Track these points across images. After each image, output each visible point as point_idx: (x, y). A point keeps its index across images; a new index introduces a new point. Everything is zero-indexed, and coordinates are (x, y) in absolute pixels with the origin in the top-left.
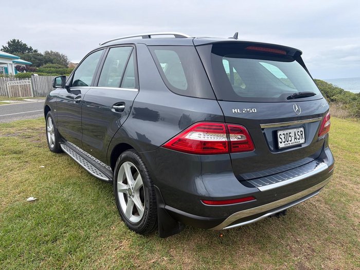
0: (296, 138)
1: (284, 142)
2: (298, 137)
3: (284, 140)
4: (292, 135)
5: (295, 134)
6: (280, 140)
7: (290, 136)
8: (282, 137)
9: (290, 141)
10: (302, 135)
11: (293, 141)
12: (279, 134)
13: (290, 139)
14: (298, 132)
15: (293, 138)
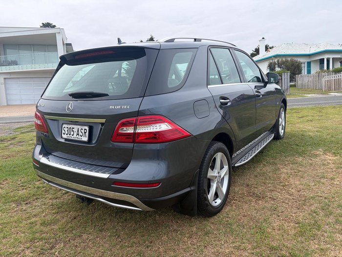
0: (78, 134)
1: (67, 134)
2: (80, 134)
3: (66, 133)
4: (75, 130)
5: (78, 131)
6: (63, 132)
7: (73, 131)
8: (66, 129)
9: (73, 135)
10: (86, 133)
11: (75, 136)
12: (63, 126)
13: (72, 133)
14: (82, 129)
15: (75, 134)
